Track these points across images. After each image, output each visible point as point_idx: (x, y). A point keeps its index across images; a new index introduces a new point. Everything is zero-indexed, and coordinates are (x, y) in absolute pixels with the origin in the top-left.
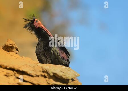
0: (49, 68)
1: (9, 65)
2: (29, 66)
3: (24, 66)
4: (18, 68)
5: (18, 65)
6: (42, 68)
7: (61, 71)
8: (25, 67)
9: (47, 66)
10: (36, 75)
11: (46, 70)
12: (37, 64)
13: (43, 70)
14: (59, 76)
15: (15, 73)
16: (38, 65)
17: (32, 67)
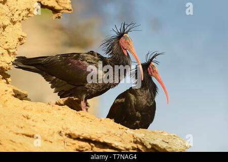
0: (144, 136)
1: (83, 134)
2: (114, 134)
3: (106, 134)
4: (97, 138)
5: (97, 133)
6: (133, 136)
7: (163, 141)
8: (108, 135)
9: (140, 133)
10: (124, 148)
11: (141, 140)
12: (126, 131)
13: (135, 140)
14: (161, 149)
15: (92, 147)
16: (126, 133)
17: (119, 135)
